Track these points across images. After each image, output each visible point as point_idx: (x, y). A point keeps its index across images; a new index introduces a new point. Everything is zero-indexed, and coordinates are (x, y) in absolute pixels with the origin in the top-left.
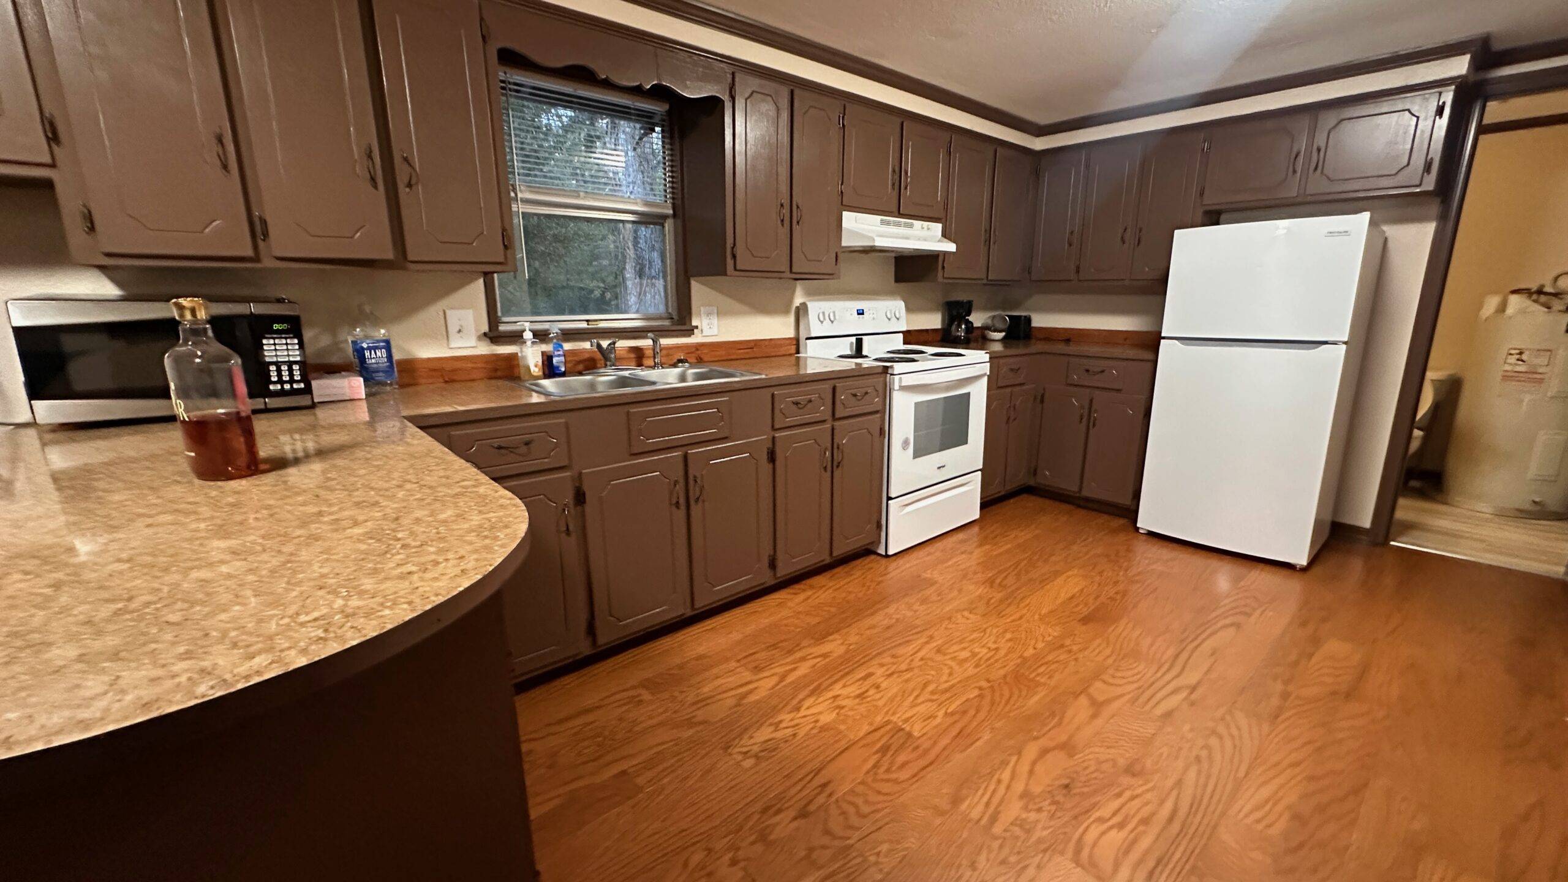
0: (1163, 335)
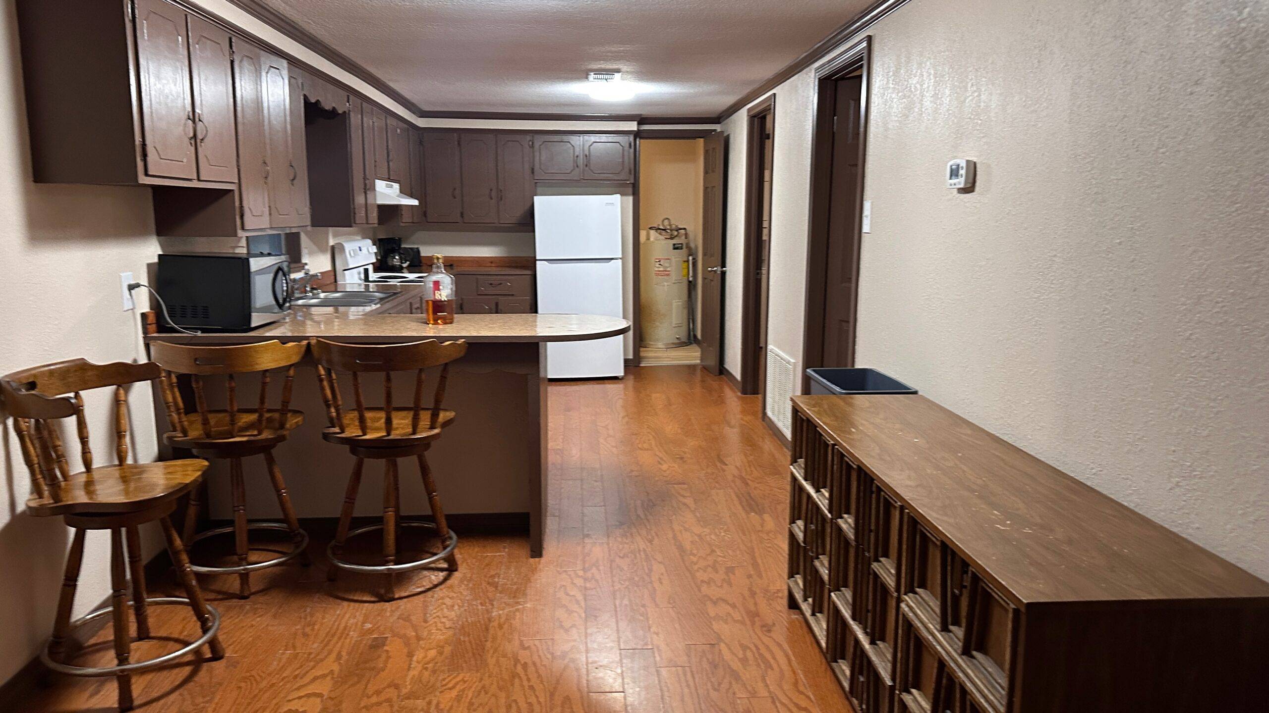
0: (538, 258)
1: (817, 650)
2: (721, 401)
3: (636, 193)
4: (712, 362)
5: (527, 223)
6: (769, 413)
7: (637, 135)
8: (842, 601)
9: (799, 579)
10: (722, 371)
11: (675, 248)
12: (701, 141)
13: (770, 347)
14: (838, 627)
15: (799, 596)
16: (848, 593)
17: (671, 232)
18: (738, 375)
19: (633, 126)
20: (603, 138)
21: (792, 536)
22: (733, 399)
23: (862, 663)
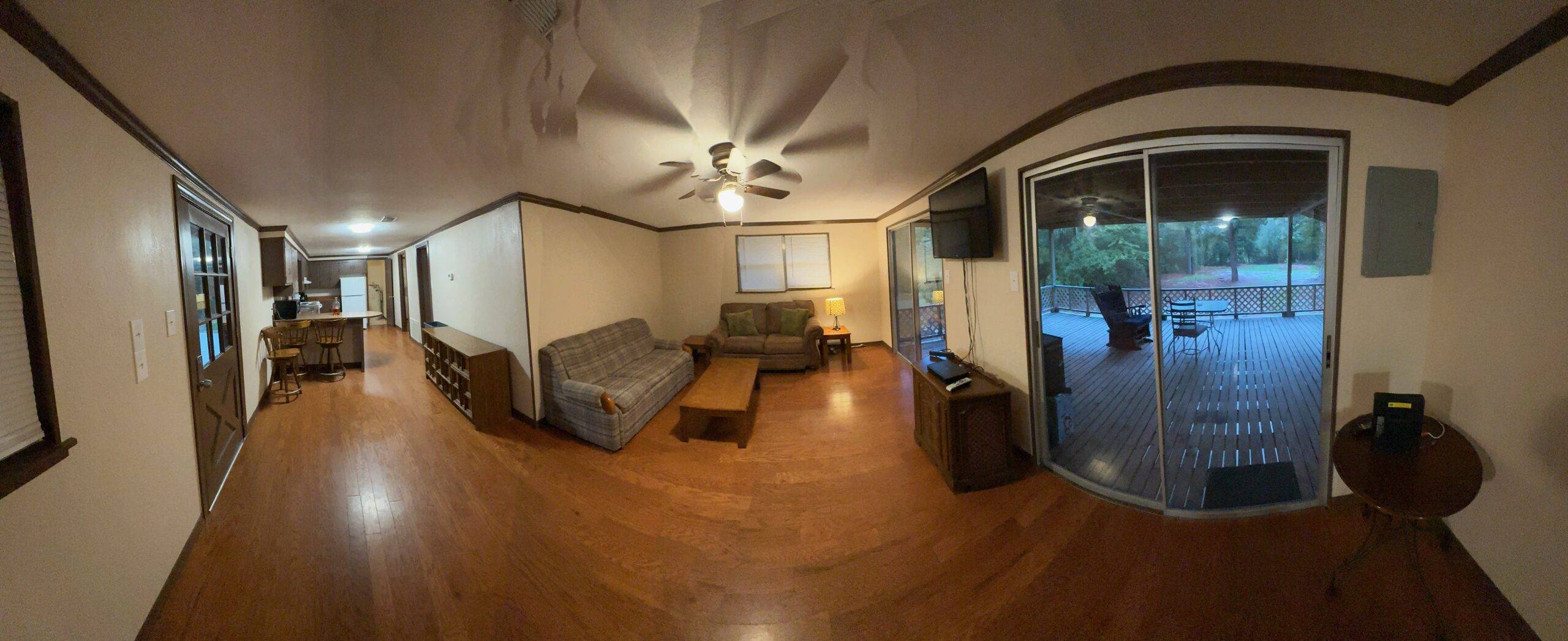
0: (342, 296)
1: (433, 385)
2: (396, 334)
3: (367, 276)
4: (392, 323)
5: (338, 285)
6: (412, 336)
7: (367, 259)
8: (439, 372)
9: (428, 371)
10: (395, 326)
11: (377, 291)
12: (384, 261)
13: (410, 318)
14: (439, 378)
15: (429, 375)
16: (440, 370)
17: (375, 286)
18: (401, 326)
19: (366, 257)
20: (356, 261)
21: (426, 361)
22: (400, 334)
23: (445, 383)
